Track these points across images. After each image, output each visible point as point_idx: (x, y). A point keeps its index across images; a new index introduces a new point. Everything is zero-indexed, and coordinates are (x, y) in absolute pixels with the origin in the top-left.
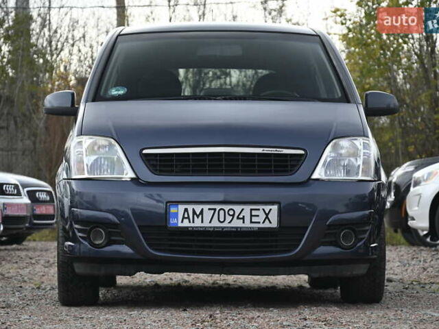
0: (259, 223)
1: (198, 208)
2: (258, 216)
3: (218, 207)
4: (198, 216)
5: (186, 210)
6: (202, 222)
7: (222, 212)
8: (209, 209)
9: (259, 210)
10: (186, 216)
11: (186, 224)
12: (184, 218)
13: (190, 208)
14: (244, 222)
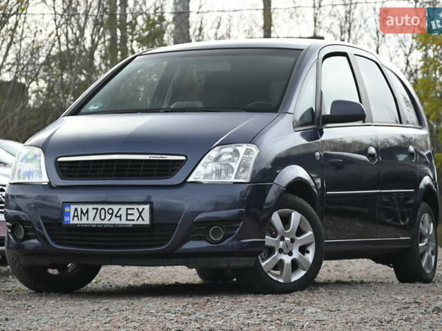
0: (133, 220)
1: (85, 208)
2: (133, 214)
3: (100, 207)
4: (84, 215)
5: (76, 209)
6: (88, 219)
7: (103, 211)
8: (93, 209)
9: (133, 209)
10: (76, 215)
11: (76, 221)
12: (74, 216)
13: (79, 207)
14: (121, 220)
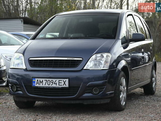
0: (62, 85)
1: (41, 80)
4: (41, 83)
5: (38, 80)
7: (49, 81)
8: (45, 80)
9: (62, 81)
12: (37, 83)
14: (56, 85)
